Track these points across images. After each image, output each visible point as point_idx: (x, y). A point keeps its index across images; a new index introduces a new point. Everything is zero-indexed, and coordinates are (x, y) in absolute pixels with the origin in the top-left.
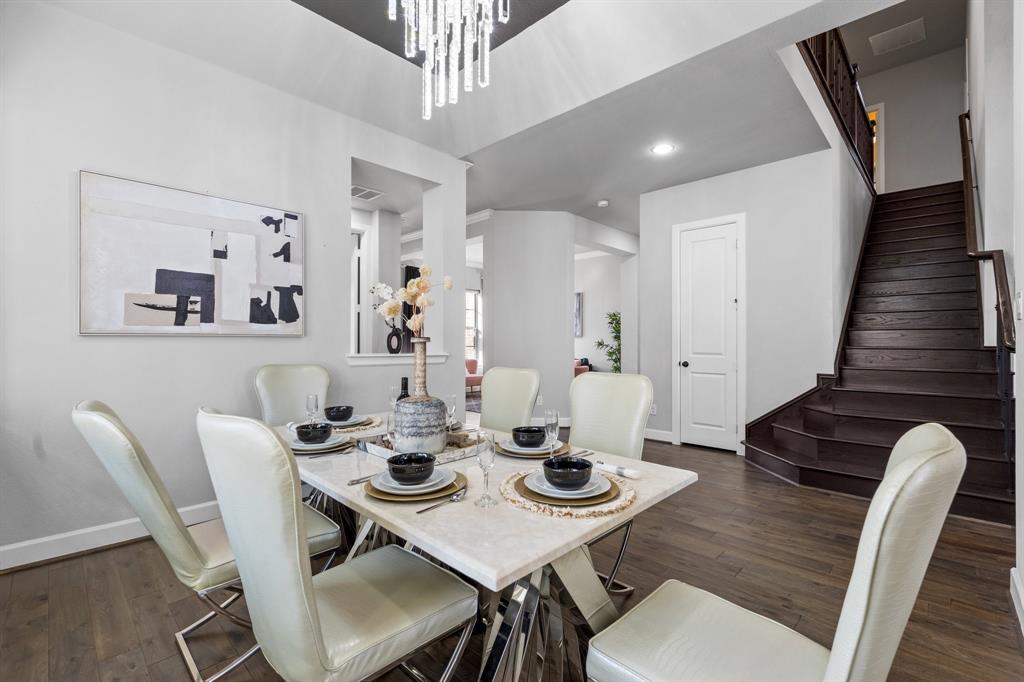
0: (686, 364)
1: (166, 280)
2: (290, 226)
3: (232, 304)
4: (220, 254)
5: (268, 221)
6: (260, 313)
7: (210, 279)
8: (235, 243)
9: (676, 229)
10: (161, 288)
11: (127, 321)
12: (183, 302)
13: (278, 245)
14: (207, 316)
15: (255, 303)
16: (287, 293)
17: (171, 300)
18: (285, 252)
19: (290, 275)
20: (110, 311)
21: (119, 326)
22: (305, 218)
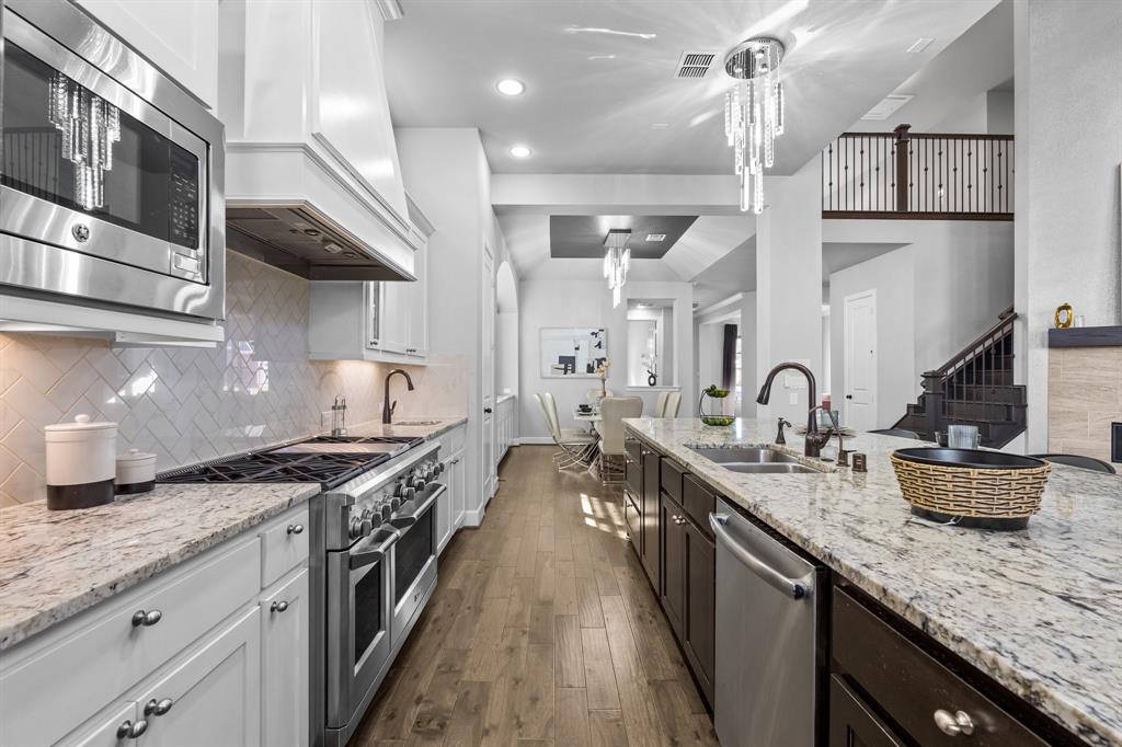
0: (850, 397)
1: (562, 360)
2: (601, 334)
3: (581, 367)
4: (577, 349)
5: (593, 334)
6: (590, 369)
7: (574, 358)
8: (583, 344)
9: (846, 299)
10: (560, 363)
11: (552, 373)
12: (566, 366)
13: (596, 341)
14: (573, 372)
15: (589, 365)
16: (600, 361)
17: (563, 366)
18: (599, 345)
19: (601, 353)
20: (548, 371)
21: (549, 375)
22: (607, 330)
